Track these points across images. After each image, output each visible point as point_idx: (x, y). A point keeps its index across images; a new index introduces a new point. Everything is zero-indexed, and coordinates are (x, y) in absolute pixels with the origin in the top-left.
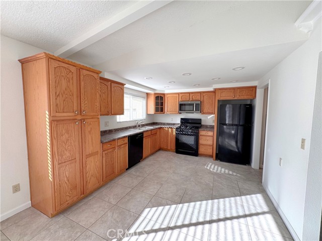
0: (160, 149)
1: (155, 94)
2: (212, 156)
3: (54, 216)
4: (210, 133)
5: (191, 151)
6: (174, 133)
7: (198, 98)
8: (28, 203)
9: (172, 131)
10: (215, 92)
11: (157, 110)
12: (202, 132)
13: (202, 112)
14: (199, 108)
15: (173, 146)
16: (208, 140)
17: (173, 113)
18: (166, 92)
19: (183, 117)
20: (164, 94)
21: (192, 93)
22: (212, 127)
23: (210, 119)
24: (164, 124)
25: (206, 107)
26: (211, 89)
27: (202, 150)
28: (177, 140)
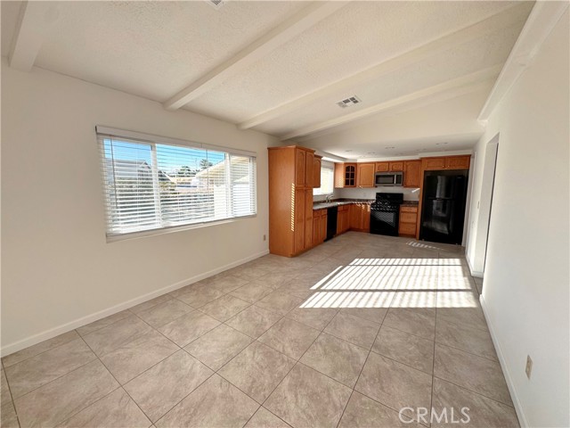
0: (350, 229)
1: (345, 164)
2: (413, 236)
3: (293, 256)
4: (414, 210)
5: (391, 230)
6: (369, 210)
7: (400, 168)
8: (268, 251)
9: (366, 207)
10: (420, 160)
11: (347, 183)
12: (404, 209)
13: (406, 186)
14: (400, 180)
15: (367, 225)
16: (410, 218)
17: (367, 186)
18: (358, 161)
19: (379, 192)
20: (356, 164)
21: (392, 162)
22: (416, 203)
23: (414, 193)
24: (354, 200)
25: (409, 180)
26: (417, 157)
27: (402, 229)
28: (373, 218)
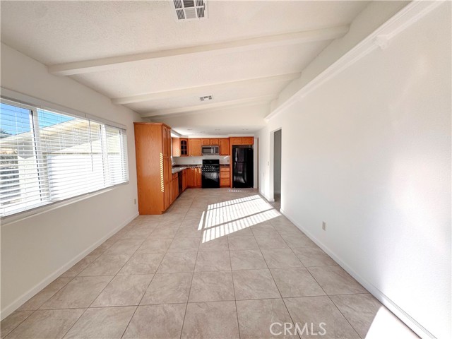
0: (189, 187)
1: (180, 139)
2: (230, 186)
3: (163, 213)
4: (228, 169)
5: (215, 184)
6: (200, 172)
7: (217, 143)
8: (137, 213)
9: (198, 170)
10: (229, 139)
11: (182, 153)
12: (222, 169)
13: (221, 154)
14: (218, 151)
15: (199, 183)
16: (226, 175)
17: (196, 155)
18: (190, 137)
19: (204, 159)
20: (187, 139)
21: (212, 139)
22: (228, 165)
23: (225, 159)
24: (190, 165)
25: (223, 151)
26: (227, 137)
27: (222, 183)
28: (203, 177)
